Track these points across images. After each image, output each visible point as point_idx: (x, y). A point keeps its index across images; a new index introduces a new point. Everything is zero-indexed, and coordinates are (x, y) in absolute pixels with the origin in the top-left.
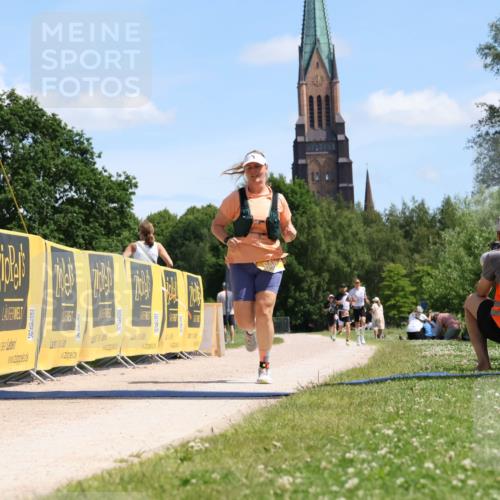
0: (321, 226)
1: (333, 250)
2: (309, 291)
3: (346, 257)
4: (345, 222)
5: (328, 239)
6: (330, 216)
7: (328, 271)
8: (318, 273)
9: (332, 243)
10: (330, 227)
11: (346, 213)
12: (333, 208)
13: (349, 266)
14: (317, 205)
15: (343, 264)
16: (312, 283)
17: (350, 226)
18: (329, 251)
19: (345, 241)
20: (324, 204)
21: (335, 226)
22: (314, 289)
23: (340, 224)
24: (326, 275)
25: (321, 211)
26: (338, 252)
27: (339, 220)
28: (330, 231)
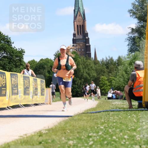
0: (81, 65)
1: (85, 72)
2: (78, 84)
3: (89, 74)
4: (89, 64)
5: (83, 69)
6: (84, 62)
7: (83, 78)
8: (80, 79)
9: (85, 70)
10: (84, 65)
11: (89, 61)
12: (85, 59)
13: (90, 77)
14: (80, 58)
15: (88, 76)
16: (79, 82)
17: (90, 65)
18: (84, 72)
19: (89, 69)
20: (82, 58)
21: (85, 65)
22: (79, 84)
23: (87, 64)
24: (83, 80)
25: (81, 60)
26: (86, 73)
27: (86, 63)
28: (84, 66)
